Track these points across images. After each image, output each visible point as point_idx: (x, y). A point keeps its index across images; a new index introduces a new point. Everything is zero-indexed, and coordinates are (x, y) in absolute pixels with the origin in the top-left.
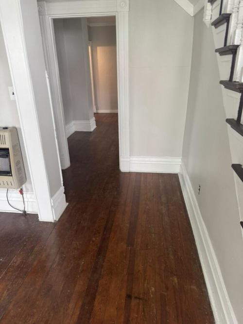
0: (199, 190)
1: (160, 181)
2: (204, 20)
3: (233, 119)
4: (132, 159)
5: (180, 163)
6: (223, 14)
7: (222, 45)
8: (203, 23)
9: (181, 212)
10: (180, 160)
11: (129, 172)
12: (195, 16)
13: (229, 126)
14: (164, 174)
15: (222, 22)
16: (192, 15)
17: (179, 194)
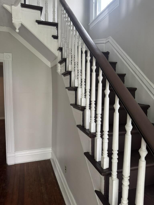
0: (66, 170)
1: (39, 167)
2: (57, 71)
3: (80, 125)
4: (16, 154)
5: (51, 152)
6: (67, 71)
7: (69, 86)
8: (57, 73)
9: (56, 188)
10: (51, 149)
11: (15, 165)
12: (52, 68)
13: (78, 129)
14: (41, 161)
15: (67, 74)
16: (50, 67)
17: (52, 174)
